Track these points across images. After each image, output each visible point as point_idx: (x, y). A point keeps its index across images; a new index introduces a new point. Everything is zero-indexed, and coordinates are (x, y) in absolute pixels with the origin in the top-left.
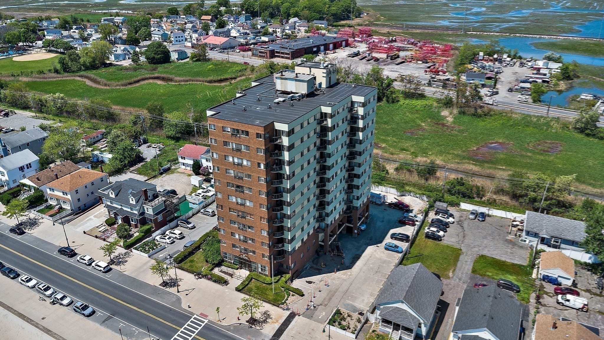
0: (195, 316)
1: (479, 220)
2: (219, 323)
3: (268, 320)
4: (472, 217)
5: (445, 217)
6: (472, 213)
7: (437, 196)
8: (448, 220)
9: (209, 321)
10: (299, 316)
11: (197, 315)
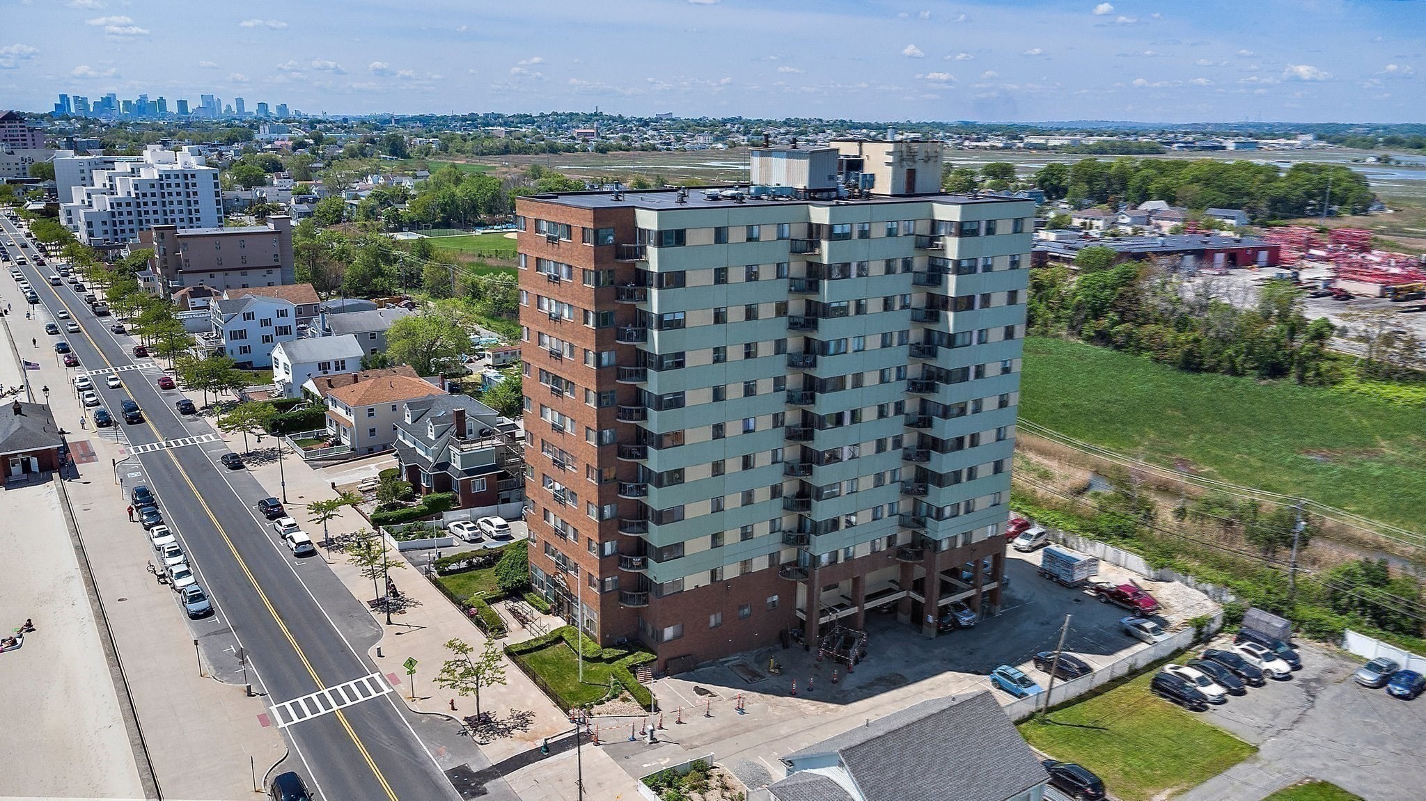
0: (376, 676)
1: (1390, 692)
2: (408, 703)
3: (514, 731)
4: (1369, 677)
5: (1259, 653)
6: (1372, 666)
7: (1272, 597)
8: (1266, 665)
9: (394, 695)
10: (597, 744)
11: (381, 676)
